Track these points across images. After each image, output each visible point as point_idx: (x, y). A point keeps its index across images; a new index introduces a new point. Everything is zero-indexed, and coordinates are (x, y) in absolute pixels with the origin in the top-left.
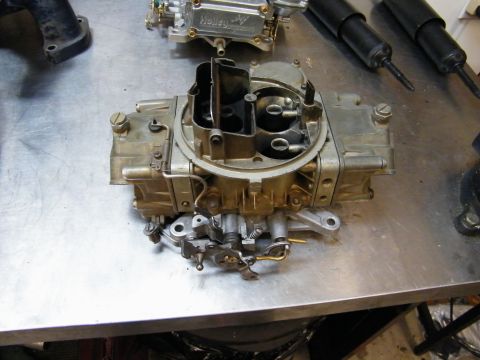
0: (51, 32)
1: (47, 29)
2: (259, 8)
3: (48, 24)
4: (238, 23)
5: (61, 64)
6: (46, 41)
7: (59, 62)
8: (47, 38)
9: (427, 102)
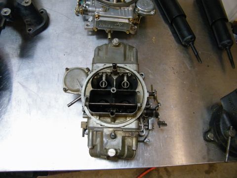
0: (29, 23)
1: (27, 21)
2: (129, 19)
3: (27, 20)
4: (118, 26)
5: (35, 37)
6: (27, 26)
7: (34, 36)
8: (27, 25)
9: (208, 66)
